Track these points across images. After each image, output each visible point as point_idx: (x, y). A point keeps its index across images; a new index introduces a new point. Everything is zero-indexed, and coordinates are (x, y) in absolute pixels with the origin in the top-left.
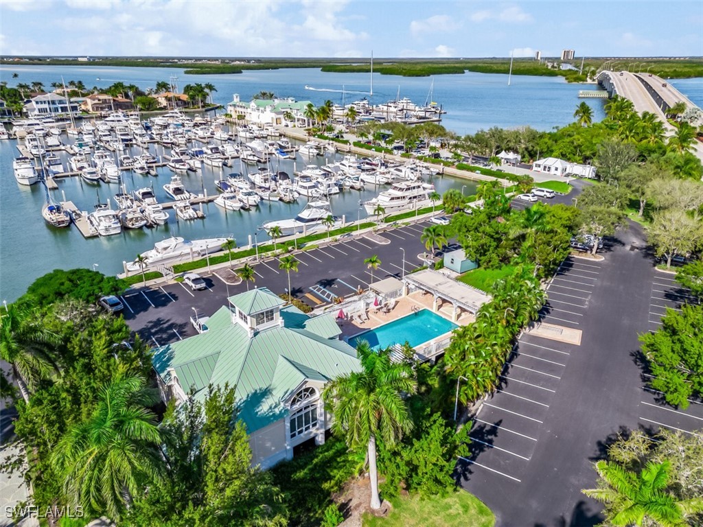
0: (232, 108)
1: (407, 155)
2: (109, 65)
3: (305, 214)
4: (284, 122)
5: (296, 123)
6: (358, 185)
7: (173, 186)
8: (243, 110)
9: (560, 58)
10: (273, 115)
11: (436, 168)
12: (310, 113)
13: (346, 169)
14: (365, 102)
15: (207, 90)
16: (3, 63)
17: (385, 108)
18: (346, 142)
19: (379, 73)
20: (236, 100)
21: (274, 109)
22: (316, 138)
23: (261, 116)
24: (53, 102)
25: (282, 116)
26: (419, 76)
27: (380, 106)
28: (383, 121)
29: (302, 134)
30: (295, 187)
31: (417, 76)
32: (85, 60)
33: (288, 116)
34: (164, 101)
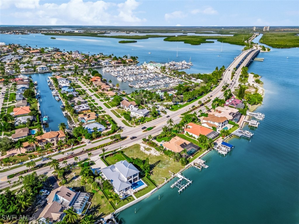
1: (178, 78)
3: (161, 86)
4: (156, 69)
6: (168, 82)
7: (143, 82)
10: (154, 68)
11: (182, 80)
12: (161, 68)
13: (167, 80)
15: (136, 58)
18: (168, 74)
20: (145, 63)
21: (154, 66)
22: (162, 73)
23: (151, 67)
24: (106, 62)
28: (176, 68)
29: (159, 72)
30: (159, 83)
33: (157, 68)
34: (127, 61)
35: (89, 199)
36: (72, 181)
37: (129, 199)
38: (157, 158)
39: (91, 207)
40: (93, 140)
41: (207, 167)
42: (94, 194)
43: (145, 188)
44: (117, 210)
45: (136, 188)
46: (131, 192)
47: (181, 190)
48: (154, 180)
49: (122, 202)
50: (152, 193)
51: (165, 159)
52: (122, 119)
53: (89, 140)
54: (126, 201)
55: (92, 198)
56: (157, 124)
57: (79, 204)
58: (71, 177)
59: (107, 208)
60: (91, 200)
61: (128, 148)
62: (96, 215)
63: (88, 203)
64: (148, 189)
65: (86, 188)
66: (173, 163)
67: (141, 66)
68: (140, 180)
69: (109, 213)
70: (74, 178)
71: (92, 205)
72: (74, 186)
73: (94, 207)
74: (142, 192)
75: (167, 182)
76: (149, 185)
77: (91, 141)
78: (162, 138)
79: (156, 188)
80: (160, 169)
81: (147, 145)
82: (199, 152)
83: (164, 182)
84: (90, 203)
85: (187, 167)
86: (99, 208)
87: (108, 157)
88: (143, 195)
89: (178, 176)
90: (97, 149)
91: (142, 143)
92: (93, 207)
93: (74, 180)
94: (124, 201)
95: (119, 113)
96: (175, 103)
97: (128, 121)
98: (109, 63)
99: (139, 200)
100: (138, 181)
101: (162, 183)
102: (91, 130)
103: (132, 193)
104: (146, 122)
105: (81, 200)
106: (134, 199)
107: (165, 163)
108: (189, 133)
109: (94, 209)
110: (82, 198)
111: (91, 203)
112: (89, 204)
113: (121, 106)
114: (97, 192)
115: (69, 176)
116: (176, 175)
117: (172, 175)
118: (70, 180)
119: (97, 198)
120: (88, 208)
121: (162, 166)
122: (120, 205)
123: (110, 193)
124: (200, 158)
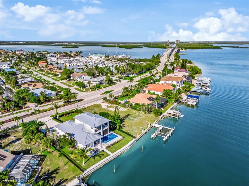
0: (89, 56)
2: (34, 45)
4: (100, 59)
5: (103, 59)
8: (91, 56)
9: (175, 42)
10: (98, 57)
12: (105, 57)
14: (115, 55)
15: (80, 52)
16: (1, 44)
17: (119, 56)
18: (112, 61)
19: (119, 48)
20: (90, 54)
21: (98, 56)
23: (95, 57)
24: (52, 55)
25: (100, 57)
26: (130, 48)
27: (118, 56)
31: (129, 48)
32: (22, 43)
33: (101, 57)
34: (73, 55)
35: (39, 163)
36: (9, 145)
37: (101, 156)
38: (124, 113)
39: (41, 173)
40: (40, 104)
41: (182, 116)
42: (45, 156)
43: (121, 140)
44: (85, 172)
45: (108, 142)
46: (102, 147)
47: (166, 138)
48: (128, 132)
49: (92, 159)
50: (131, 145)
51: (134, 113)
52: (74, 87)
53: (36, 104)
54: (97, 158)
55: (43, 161)
56: (114, 88)
57: (21, 169)
58: (8, 141)
59: (69, 171)
60: (41, 165)
61: (87, 108)
62: (52, 184)
63: (35, 169)
64: (124, 141)
65: (32, 151)
66: (145, 115)
67: (85, 58)
68: (110, 133)
69: (74, 178)
70: (13, 142)
71: (43, 170)
72: (13, 151)
73: (48, 173)
74: (117, 145)
75: (145, 133)
76: (124, 137)
77: (39, 105)
78: (124, 98)
79: (134, 140)
80: (132, 121)
81: (109, 104)
82: (168, 105)
83: (142, 132)
84: (40, 168)
85: (162, 118)
86: (57, 173)
87: (63, 116)
88: (120, 149)
89: (155, 126)
90: (47, 111)
91: (102, 103)
92: (46, 173)
93: (13, 144)
94: (94, 158)
95: (70, 84)
96: (127, 75)
97: (81, 88)
98: (54, 56)
99: (116, 155)
100: (108, 134)
101: (140, 134)
102: (38, 94)
103: (104, 147)
104: (102, 88)
105: (25, 164)
106: (109, 155)
107: (136, 116)
108: (150, 91)
109: (47, 175)
110: (26, 162)
111: (42, 168)
112: (38, 170)
113: (72, 78)
114: (50, 153)
115: (5, 140)
116: (153, 125)
117: (149, 126)
118: (6, 144)
119: (51, 160)
120: (36, 176)
121: (133, 119)
122: (89, 165)
123: (71, 152)
124: (171, 109)
